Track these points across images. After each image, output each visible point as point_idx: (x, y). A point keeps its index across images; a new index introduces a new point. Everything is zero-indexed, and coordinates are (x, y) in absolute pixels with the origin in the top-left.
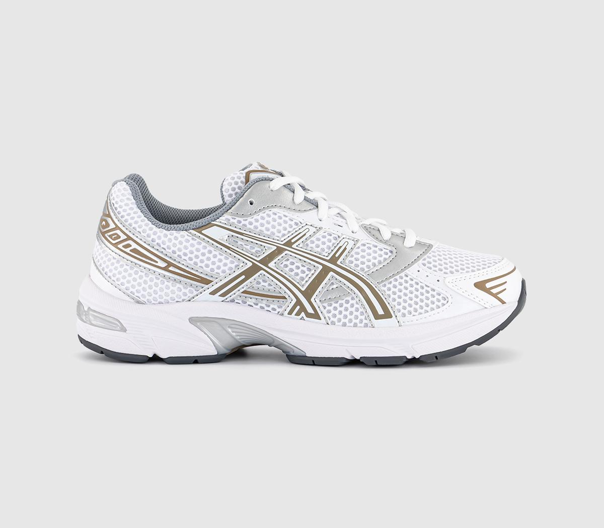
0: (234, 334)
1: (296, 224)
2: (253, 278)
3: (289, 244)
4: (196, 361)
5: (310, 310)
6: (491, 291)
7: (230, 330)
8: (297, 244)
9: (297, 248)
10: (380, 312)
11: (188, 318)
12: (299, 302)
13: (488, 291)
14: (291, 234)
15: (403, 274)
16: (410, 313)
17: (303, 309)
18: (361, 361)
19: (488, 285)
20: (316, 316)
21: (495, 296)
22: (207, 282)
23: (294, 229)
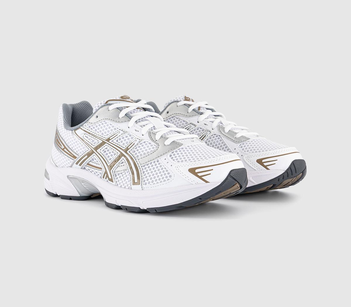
0: (85, 186)
2: (90, 157)
3: (108, 140)
4: (71, 198)
6: (198, 174)
7: (83, 184)
8: (112, 140)
9: (112, 142)
10: (136, 181)
11: (67, 175)
12: (106, 172)
13: (196, 174)
15: (156, 160)
16: (149, 183)
17: (107, 176)
18: (121, 207)
19: (197, 171)
20: (111, 180)
21: (200, 177)
22: (75, 157)
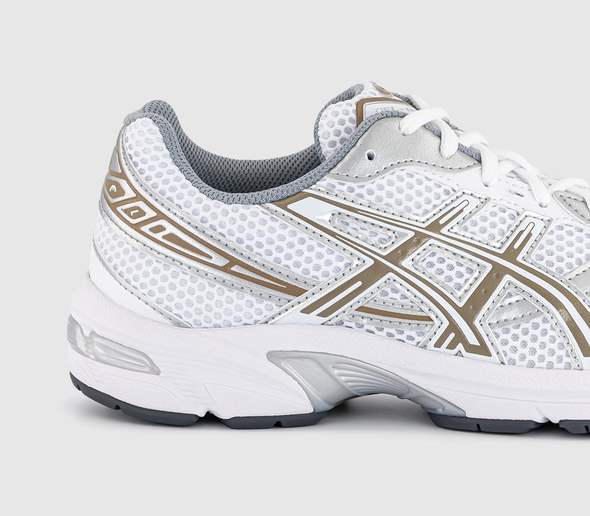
0: (342, 378)
1: (447, 193)
2: (376, 285)
3: (435, 226)
4: (278, 423)
5: (473, 340)
8: (450, 227)
9: (449, 233)
11: (266, 352)
12: (453, 327)
14: (438, 209)
17: (460, 337)
18: (560, 426)
23: (443, 201)
